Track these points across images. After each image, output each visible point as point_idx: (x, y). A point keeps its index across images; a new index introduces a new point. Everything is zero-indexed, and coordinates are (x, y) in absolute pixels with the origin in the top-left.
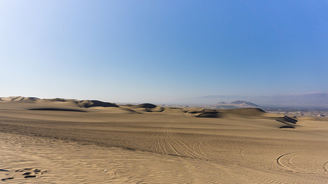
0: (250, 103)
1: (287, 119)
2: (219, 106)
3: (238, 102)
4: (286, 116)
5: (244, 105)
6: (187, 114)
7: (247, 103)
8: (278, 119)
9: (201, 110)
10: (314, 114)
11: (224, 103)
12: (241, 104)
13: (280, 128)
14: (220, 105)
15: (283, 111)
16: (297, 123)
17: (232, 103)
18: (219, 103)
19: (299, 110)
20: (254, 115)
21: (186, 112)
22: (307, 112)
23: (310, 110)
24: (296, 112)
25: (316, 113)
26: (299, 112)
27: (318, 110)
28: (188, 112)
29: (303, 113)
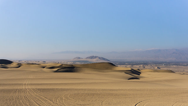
0: (102, 58)
1: (133, 72)
3: (92, 57)
4: (132, 69)
5: (97, 60)
6: (45, 69)
7: (99, 58)
8: (126, 72)
9: (58, 65)
11: (79, 58)
12: (95, 59)
13: (129, 79)
14: (76, 60)
15: (130, 65)
16: (141, 75)
17: (87, 58)
18: (75, 58)
19: (142, 64)
20: (107, 68)
21: (44, 67)
22: (148, 65)
23: (150, 64)
24: (139, 65)
25: (154, 66)
26: (142, 65)
27: (155, 64)
28: (46, 67)
29: (145, 66)
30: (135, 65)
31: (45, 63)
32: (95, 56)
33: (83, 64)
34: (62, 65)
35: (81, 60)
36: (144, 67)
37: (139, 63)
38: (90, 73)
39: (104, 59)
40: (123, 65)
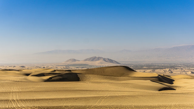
0: (108, 59)
1: (161, 79)
2: (69, 65)
3: (94, 59)
5: (101, 63)
6: (30, 78)
7: (104, 60)
8: (153, 79)
9: (49, 71)
10: (184, 71)
11: (75, 60)
12: (98, 62)
13: (160, 90)
14: (69, 63)
15: (150, 69)
16: (175, 84)
17: (86, 60)
18: (68, 61)
19: (167, 67)
20: (122, 75)
21: (28, 75)
22: (176, 69)
23: (180, 67)
24: (164, 70)
25: (186, 70)
26: (167, 70)
27: (188, 67)
28: (31, 75)
29: (172, 70)
30: (158, 69)
31: (24, 68)
32: (97, 56)
33: (80, 69)
34: (55, 71)
35: (77, 63)
36: (172, 72)
37: (163, 66)
38: (100, 83)
39: (111, 61)
40: (140, 69)
